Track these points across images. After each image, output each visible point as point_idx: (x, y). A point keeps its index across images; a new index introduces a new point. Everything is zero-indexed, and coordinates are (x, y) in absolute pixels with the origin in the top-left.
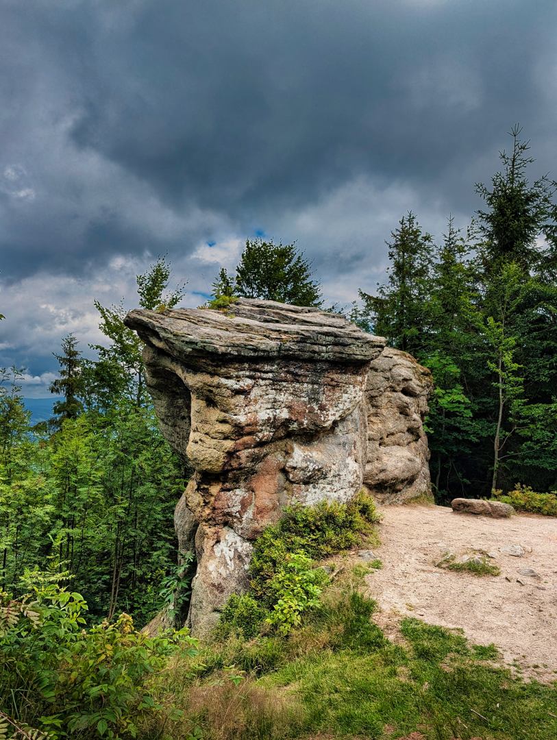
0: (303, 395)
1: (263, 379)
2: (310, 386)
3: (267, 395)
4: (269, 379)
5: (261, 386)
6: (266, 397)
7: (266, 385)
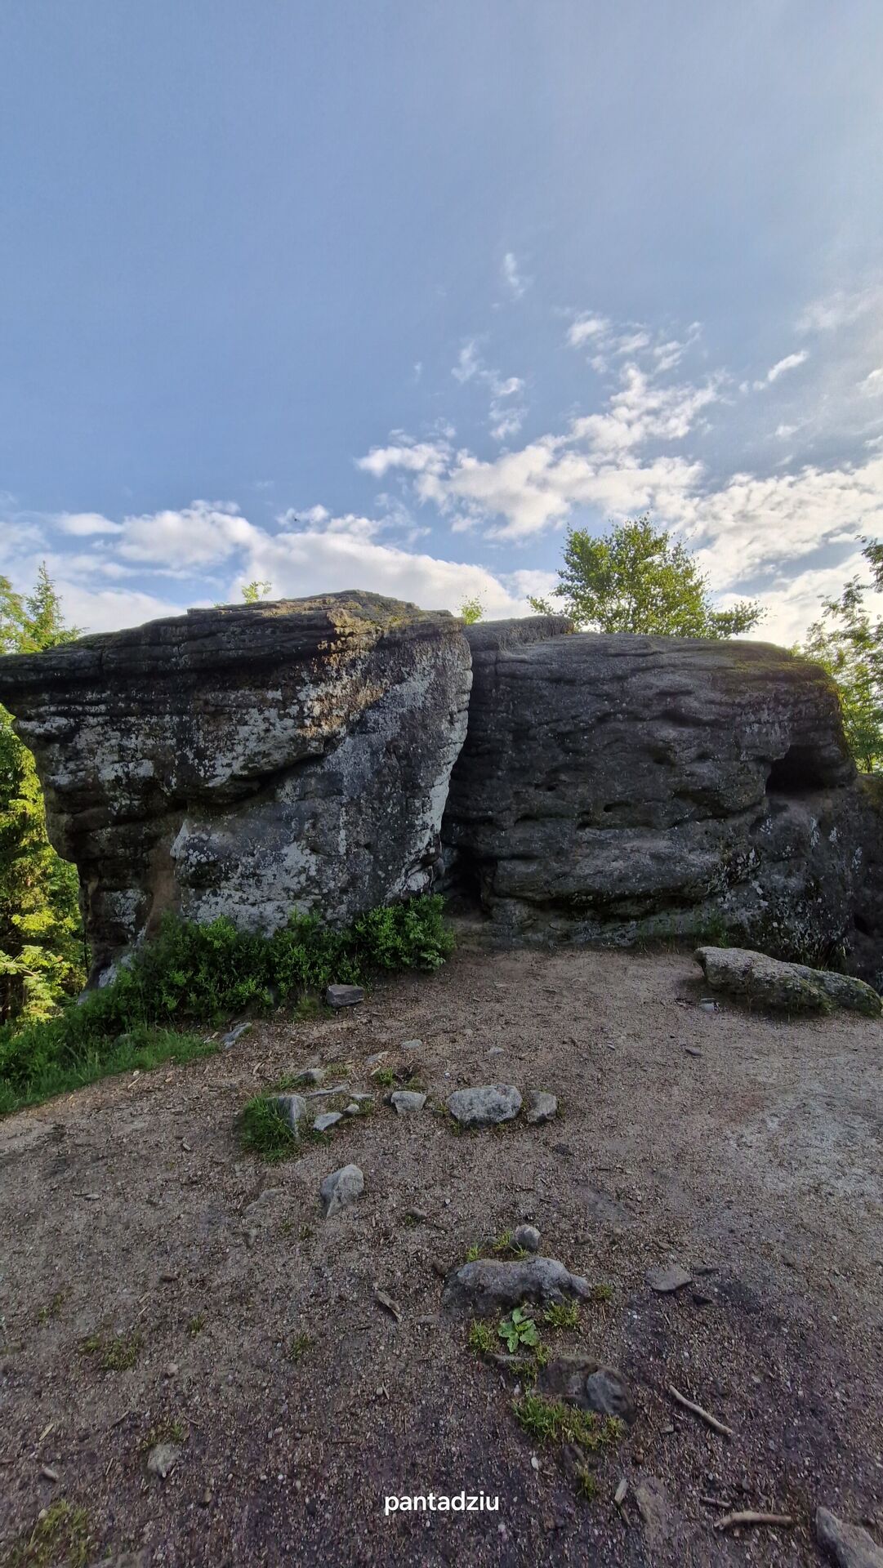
0: (168, 734)
1: (94, 715)
2: (176, 719)
3: (109, 740)
4: (100, 714)
5: (93, 727)
6: (107, 744)
7: (98, 724)
